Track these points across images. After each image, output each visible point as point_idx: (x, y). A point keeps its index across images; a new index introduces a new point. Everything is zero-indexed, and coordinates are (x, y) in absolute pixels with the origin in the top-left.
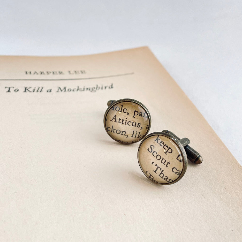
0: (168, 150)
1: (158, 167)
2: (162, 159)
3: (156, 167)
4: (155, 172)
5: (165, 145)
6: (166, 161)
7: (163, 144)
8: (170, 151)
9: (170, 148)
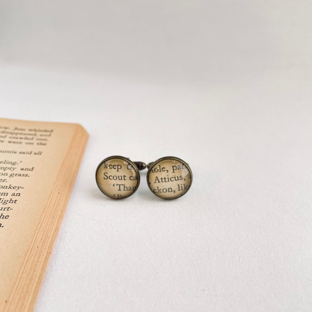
0: (118, 167)
1: (120, 185)
2: (118, 177)
3: (118, 186)
4: (120, 190)
5: (114, 165)
6: (121, 176)
7: (112, 166)
8: (119, 167)
9: (118, 165)
